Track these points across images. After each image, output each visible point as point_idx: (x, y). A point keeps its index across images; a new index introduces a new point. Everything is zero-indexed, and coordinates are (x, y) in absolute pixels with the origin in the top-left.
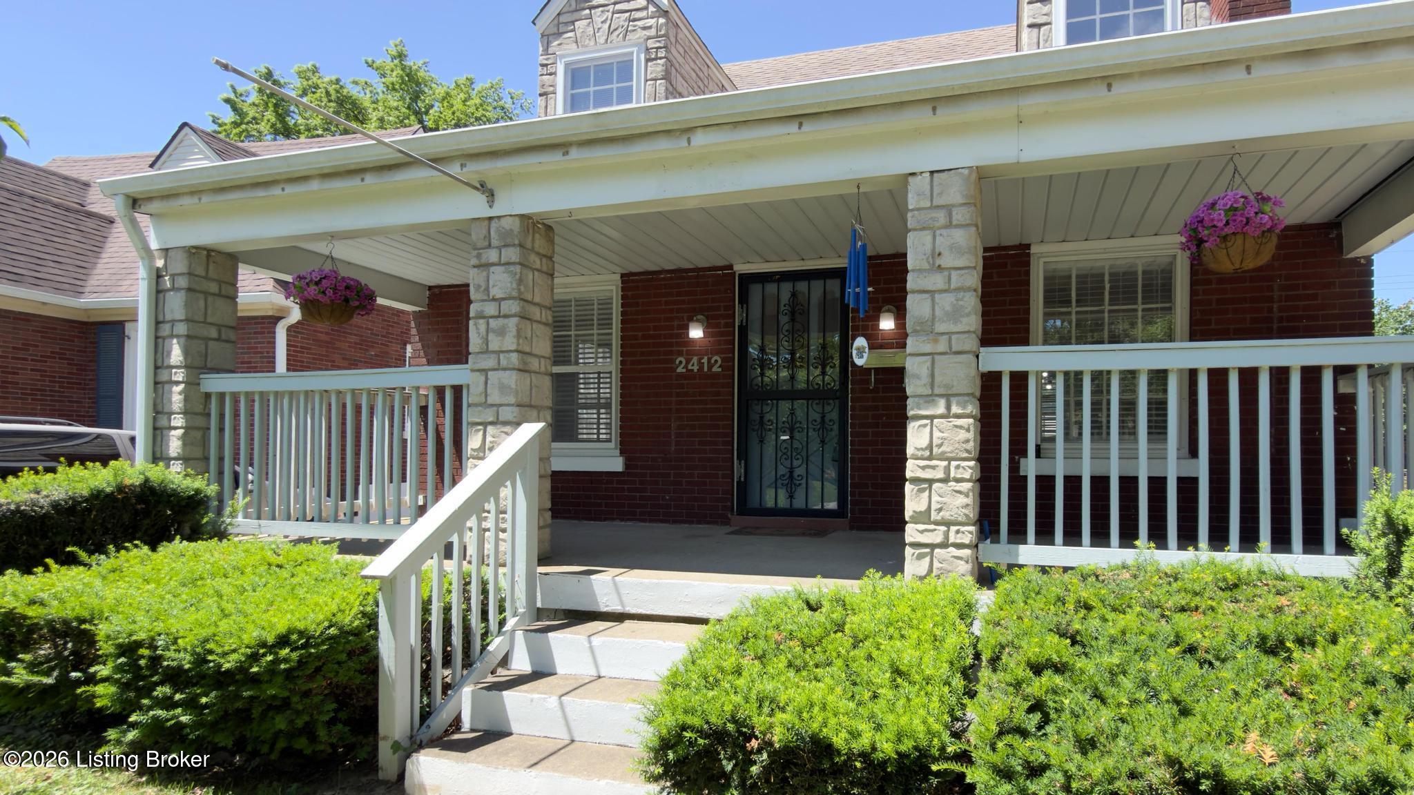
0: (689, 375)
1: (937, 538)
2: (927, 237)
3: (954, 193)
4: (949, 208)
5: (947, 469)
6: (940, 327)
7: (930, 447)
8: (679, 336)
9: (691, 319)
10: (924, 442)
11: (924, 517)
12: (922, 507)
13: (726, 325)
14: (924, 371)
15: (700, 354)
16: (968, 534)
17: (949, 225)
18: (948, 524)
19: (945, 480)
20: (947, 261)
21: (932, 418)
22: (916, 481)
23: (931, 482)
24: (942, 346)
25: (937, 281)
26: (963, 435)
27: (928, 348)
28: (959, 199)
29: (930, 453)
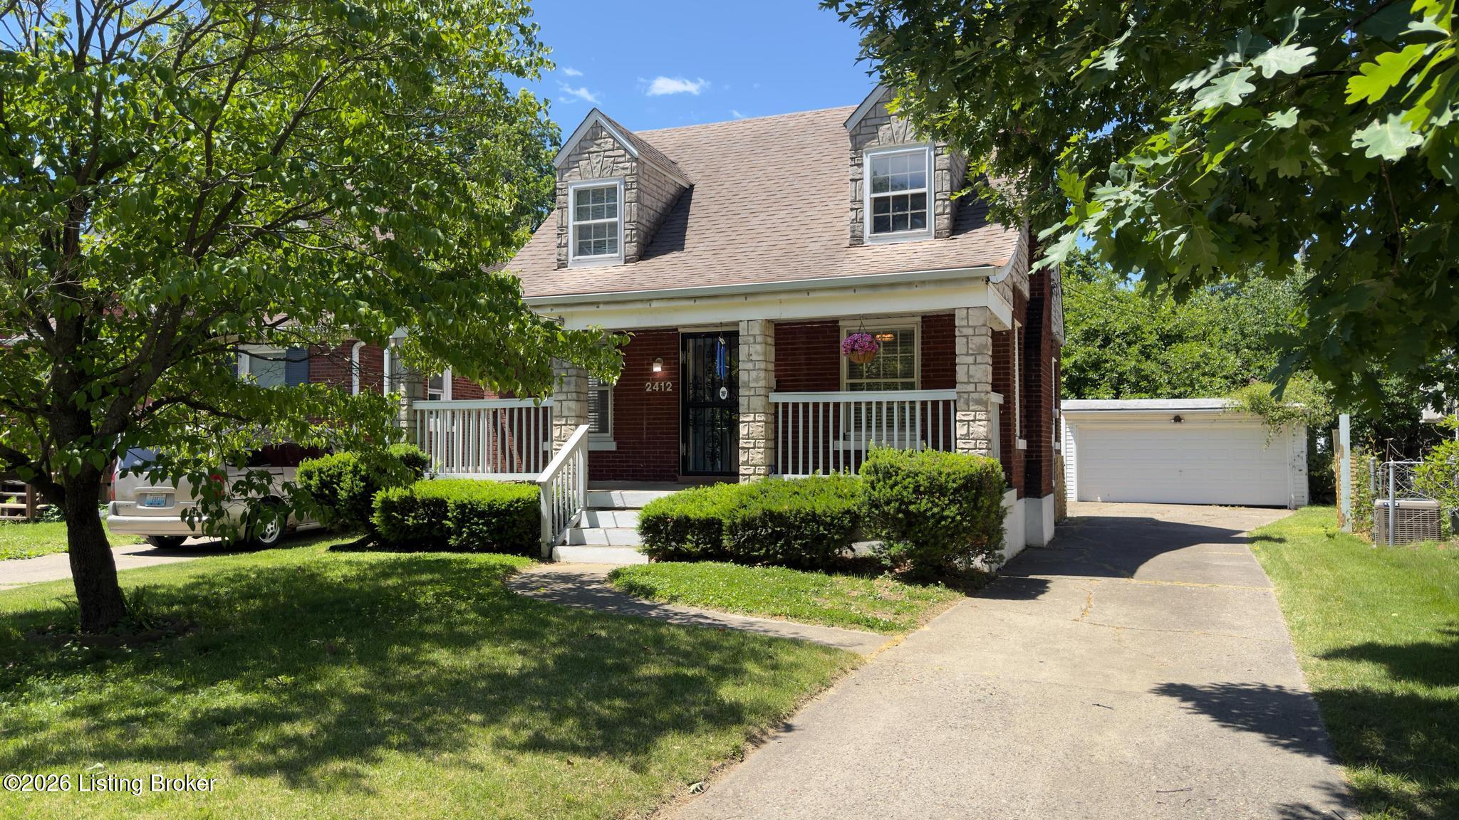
0: (653, 393)
1: (751, 472)
2: (746, 347)
3: (756, 330)
4: (754, 336)
5: (755, 443)
6: (751, 385)
7: (748, 434)
8: (647, 370)
9: (654, 360)
10: (746, 432)
11: (746, 463)
12: (745, 459)
13: (675, 364)
14: (746, 403)
15: (660, 380)
16: (762, 470)
17: (755, 343)
18: (755, 466)
19: (754, 448)
20: (754, 358)
21: (749, 422)
22: (743, 448)
23: (749, 448)
24: (752, 393)
25: (750, 366)
26: (760, 429)
27: (747, 393)
28: (758, 332)
29: (748, 437)
